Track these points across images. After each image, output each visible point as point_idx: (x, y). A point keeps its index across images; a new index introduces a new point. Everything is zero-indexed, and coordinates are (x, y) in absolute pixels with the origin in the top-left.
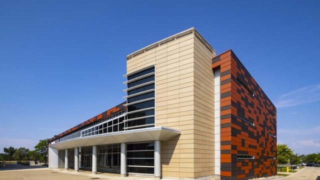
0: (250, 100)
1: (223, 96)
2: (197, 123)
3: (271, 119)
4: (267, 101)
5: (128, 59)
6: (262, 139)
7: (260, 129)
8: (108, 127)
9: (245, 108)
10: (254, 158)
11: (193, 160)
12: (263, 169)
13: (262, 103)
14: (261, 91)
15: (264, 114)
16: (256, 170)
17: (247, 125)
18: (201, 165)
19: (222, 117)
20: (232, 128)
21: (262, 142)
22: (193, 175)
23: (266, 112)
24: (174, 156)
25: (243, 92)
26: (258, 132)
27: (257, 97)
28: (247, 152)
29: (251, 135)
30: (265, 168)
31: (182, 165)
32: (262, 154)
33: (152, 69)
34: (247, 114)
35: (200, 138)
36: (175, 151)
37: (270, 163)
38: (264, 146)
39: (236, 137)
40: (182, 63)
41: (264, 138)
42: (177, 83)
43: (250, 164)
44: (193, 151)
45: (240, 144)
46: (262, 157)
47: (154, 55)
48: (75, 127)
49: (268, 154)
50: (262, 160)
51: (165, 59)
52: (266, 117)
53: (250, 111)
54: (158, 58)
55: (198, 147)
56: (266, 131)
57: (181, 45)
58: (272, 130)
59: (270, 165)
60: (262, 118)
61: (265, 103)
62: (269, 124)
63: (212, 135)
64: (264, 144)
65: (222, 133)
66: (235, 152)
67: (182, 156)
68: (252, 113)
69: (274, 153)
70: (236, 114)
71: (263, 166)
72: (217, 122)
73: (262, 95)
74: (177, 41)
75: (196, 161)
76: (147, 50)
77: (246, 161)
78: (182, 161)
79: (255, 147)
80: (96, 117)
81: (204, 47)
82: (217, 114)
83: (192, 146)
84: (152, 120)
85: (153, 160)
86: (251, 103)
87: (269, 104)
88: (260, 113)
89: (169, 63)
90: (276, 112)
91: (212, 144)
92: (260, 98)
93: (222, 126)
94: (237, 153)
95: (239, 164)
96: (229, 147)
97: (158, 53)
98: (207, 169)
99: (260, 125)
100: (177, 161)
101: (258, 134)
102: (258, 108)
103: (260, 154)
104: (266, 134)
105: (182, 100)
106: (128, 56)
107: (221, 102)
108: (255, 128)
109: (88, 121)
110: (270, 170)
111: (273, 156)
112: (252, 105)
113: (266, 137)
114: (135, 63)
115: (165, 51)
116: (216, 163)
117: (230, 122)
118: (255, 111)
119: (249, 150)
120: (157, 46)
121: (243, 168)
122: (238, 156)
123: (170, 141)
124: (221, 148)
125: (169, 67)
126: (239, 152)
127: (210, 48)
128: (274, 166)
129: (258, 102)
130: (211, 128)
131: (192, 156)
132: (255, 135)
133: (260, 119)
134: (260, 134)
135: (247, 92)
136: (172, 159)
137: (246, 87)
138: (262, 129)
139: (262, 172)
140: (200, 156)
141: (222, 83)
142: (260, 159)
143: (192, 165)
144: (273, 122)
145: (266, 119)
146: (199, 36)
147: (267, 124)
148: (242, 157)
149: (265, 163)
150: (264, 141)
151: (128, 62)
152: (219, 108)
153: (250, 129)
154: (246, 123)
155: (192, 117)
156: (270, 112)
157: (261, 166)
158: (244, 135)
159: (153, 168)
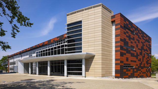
0: (132, 36)
1: (116, 36)
2: (103, 50)
3: (147, 45)
4: (144, 35)
5: (67, 15)
6: (140, 57)
7: (139, 51)
8: (54, 50)
9: (129, 41)
10: (134, 67)
11: (101, 68)
12: (140, 73)
13: (140, 37)
14: (139, 30)
15: (142, 42)
16: (135, 74)
17: (130, 50)
18: (105, 71)
19: (116, 47)
20: (121, 52)
21: (140, 59)
22: (101, 76)
23: (143, 41)
24: (91, 66)
25: (128, 32)
26: (137, 53)
27: (137, 34)
28: (130, 64)
29: (133, 55)
30: (142, 73)
31: (96, 71)
32: (140, 65)
33: (80, 22)
34: (130, 44)
35: (105, 57)
36: (92, 64)
37: (146, 70)
38: (142, 61)
39: (123, 56)
40: (96, 20)
41: (142, 56)
42: (93, 30)
43: (132, 70)
44: (101, 64)
45: (126, 60)
46: (140, 66)
47: (81, 15)
48: (29, 48)
49: (144, 65)
50: (140, 68)
51: (87, 18)
52: (143, 44)
53: (132, 43)
54: (83, 16)
55: (104, 62)
56: (143, 52)
57: (96, 11)
58: (148, 51)
59: (146, 71)
60: (140, 45)
61: (143, 36)
62: (145, 48)
63: (111, 56)
64: (142, 59)
65: (116, 54)
66: (123, 64)
67: (96, 66)
68: (133, 43)
69: (149, 65)
70: (123, 45)
71: (140, 72)
72: (114, 49)
73: (140, 32)
74: (93, 9)
75: (103, 68)
76: (78, 12)
77: (129, 69)
78: (95, 68)
79: (135, 62)
80: (44, 43)
81: (107, 11)
82: (114, 45)
83: (101, 61)
84: (81, 48)
85: (82, 68)
86: (132, 38)
87: (146, 36)
88: (139, 42)
89: (89, 19)
90: (151, 40)
91: (111, 60)
92: (139, 34)
93: (116, 51)
94: (123, 65)
95: (125, 70)
96: (119, 62)
97: (84, 14)
98: (108, 73)
99: (139, 49)
100: (93, 68)
101: (137, 54)
102: (137, 40)
103: (139, 65)
104: (143, 54)
105: (96, 39)
106: (67, 14)
107: (115, 39)
108: (135, 51)
109: (38, 45)
110: (145, 74)
111: (148, 66)
112: (133, 39)
113: (143, 55)
114: (71, 18)
115: (87, 13)
116: (113, 70)
117: (120, 49)
118: (135, 41)
119: (131, 63)
120: (83, 10)
121: (127, 73)
122: (124, 66)
123: (90, 59)
124: (115, 62)
125: (89, 22)
126: (125, 64)
127: (110, 11)
128: (149, 72)
129: (137, 37)
130: (111, 52)
131: (101, 66)
132: (135, 55)
133: (138, 45)
134: (139, 54)
135: (130, 32)
136: (90, 68)
137: (129, 30)
138: (140, 51)
139: (140, 75)
140: (105, 66)
141: (116, 29)
142: (139, 68)
143: (101, 71)
144: (149, 46)
145: (143, 45)
146: (104, 7)
147: (144, 48)
148: (126, 66)
149: (142, 70)
150: (142, 58)
151: (68, 17)
152: (115, 42)
153: (132, 52)
154: (129, 49)
155: (101, 47)
156: (146, 41)
157: (139, 72)
158: (128, 55)
159: (82, 72)
